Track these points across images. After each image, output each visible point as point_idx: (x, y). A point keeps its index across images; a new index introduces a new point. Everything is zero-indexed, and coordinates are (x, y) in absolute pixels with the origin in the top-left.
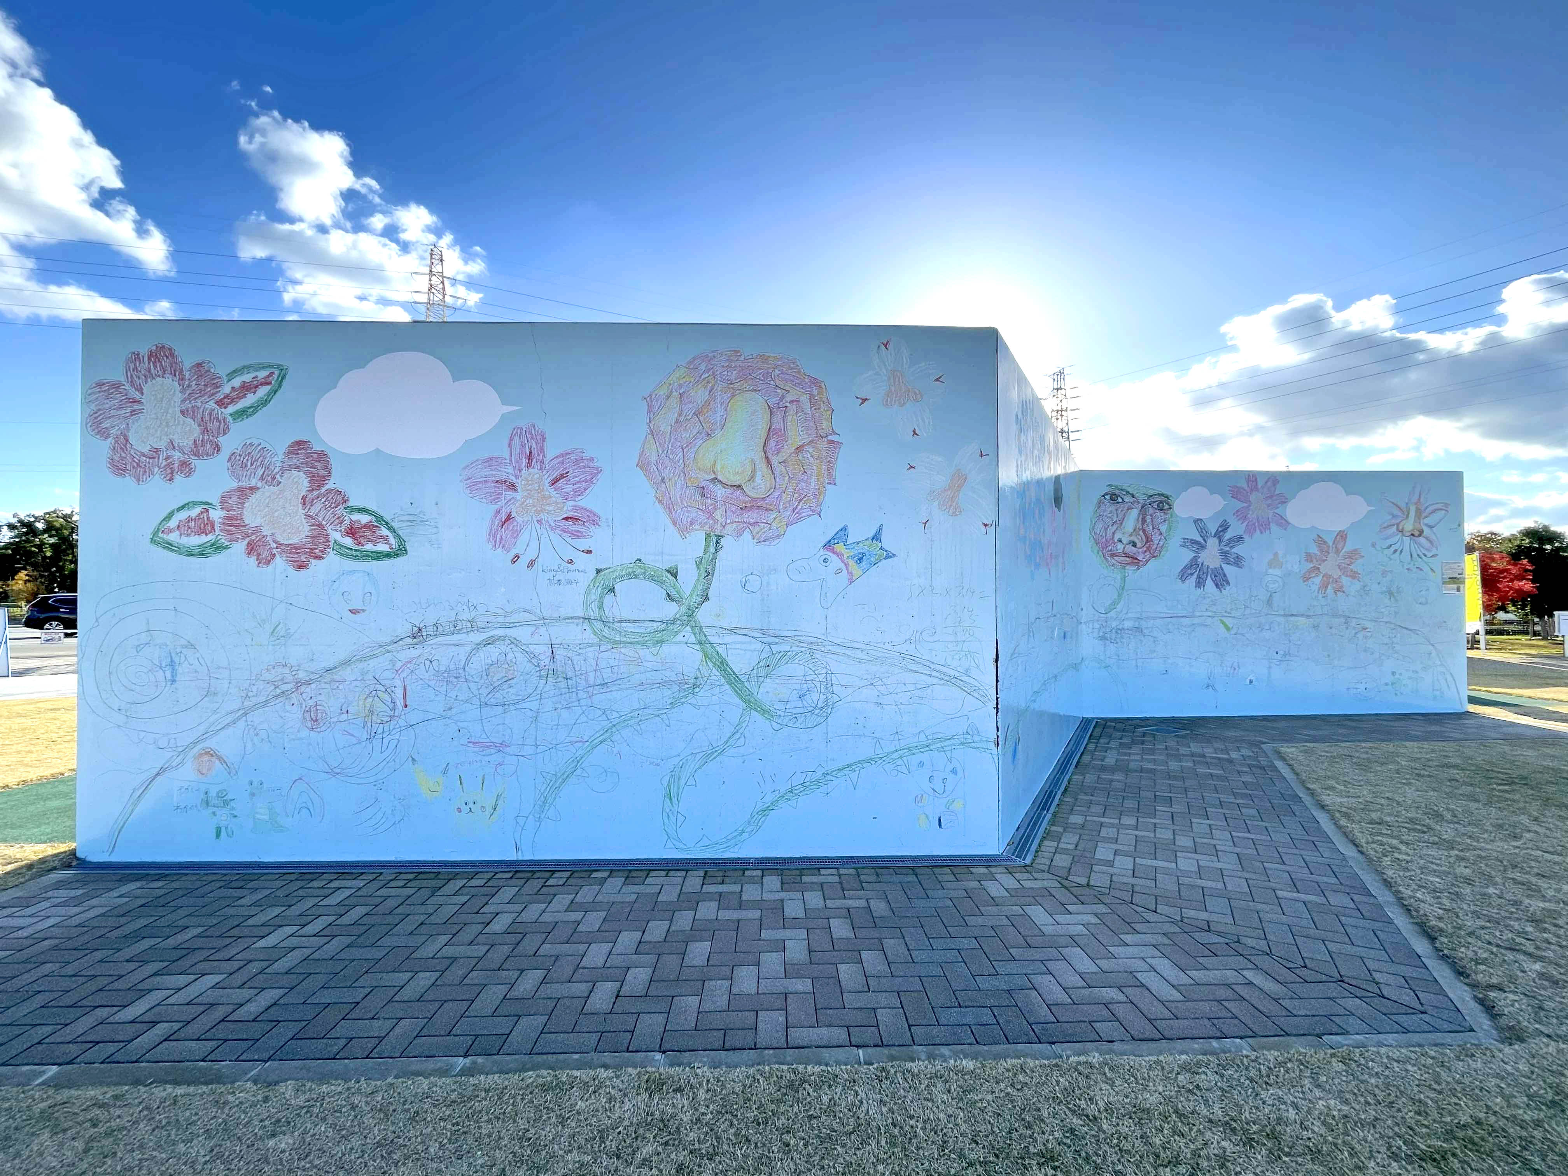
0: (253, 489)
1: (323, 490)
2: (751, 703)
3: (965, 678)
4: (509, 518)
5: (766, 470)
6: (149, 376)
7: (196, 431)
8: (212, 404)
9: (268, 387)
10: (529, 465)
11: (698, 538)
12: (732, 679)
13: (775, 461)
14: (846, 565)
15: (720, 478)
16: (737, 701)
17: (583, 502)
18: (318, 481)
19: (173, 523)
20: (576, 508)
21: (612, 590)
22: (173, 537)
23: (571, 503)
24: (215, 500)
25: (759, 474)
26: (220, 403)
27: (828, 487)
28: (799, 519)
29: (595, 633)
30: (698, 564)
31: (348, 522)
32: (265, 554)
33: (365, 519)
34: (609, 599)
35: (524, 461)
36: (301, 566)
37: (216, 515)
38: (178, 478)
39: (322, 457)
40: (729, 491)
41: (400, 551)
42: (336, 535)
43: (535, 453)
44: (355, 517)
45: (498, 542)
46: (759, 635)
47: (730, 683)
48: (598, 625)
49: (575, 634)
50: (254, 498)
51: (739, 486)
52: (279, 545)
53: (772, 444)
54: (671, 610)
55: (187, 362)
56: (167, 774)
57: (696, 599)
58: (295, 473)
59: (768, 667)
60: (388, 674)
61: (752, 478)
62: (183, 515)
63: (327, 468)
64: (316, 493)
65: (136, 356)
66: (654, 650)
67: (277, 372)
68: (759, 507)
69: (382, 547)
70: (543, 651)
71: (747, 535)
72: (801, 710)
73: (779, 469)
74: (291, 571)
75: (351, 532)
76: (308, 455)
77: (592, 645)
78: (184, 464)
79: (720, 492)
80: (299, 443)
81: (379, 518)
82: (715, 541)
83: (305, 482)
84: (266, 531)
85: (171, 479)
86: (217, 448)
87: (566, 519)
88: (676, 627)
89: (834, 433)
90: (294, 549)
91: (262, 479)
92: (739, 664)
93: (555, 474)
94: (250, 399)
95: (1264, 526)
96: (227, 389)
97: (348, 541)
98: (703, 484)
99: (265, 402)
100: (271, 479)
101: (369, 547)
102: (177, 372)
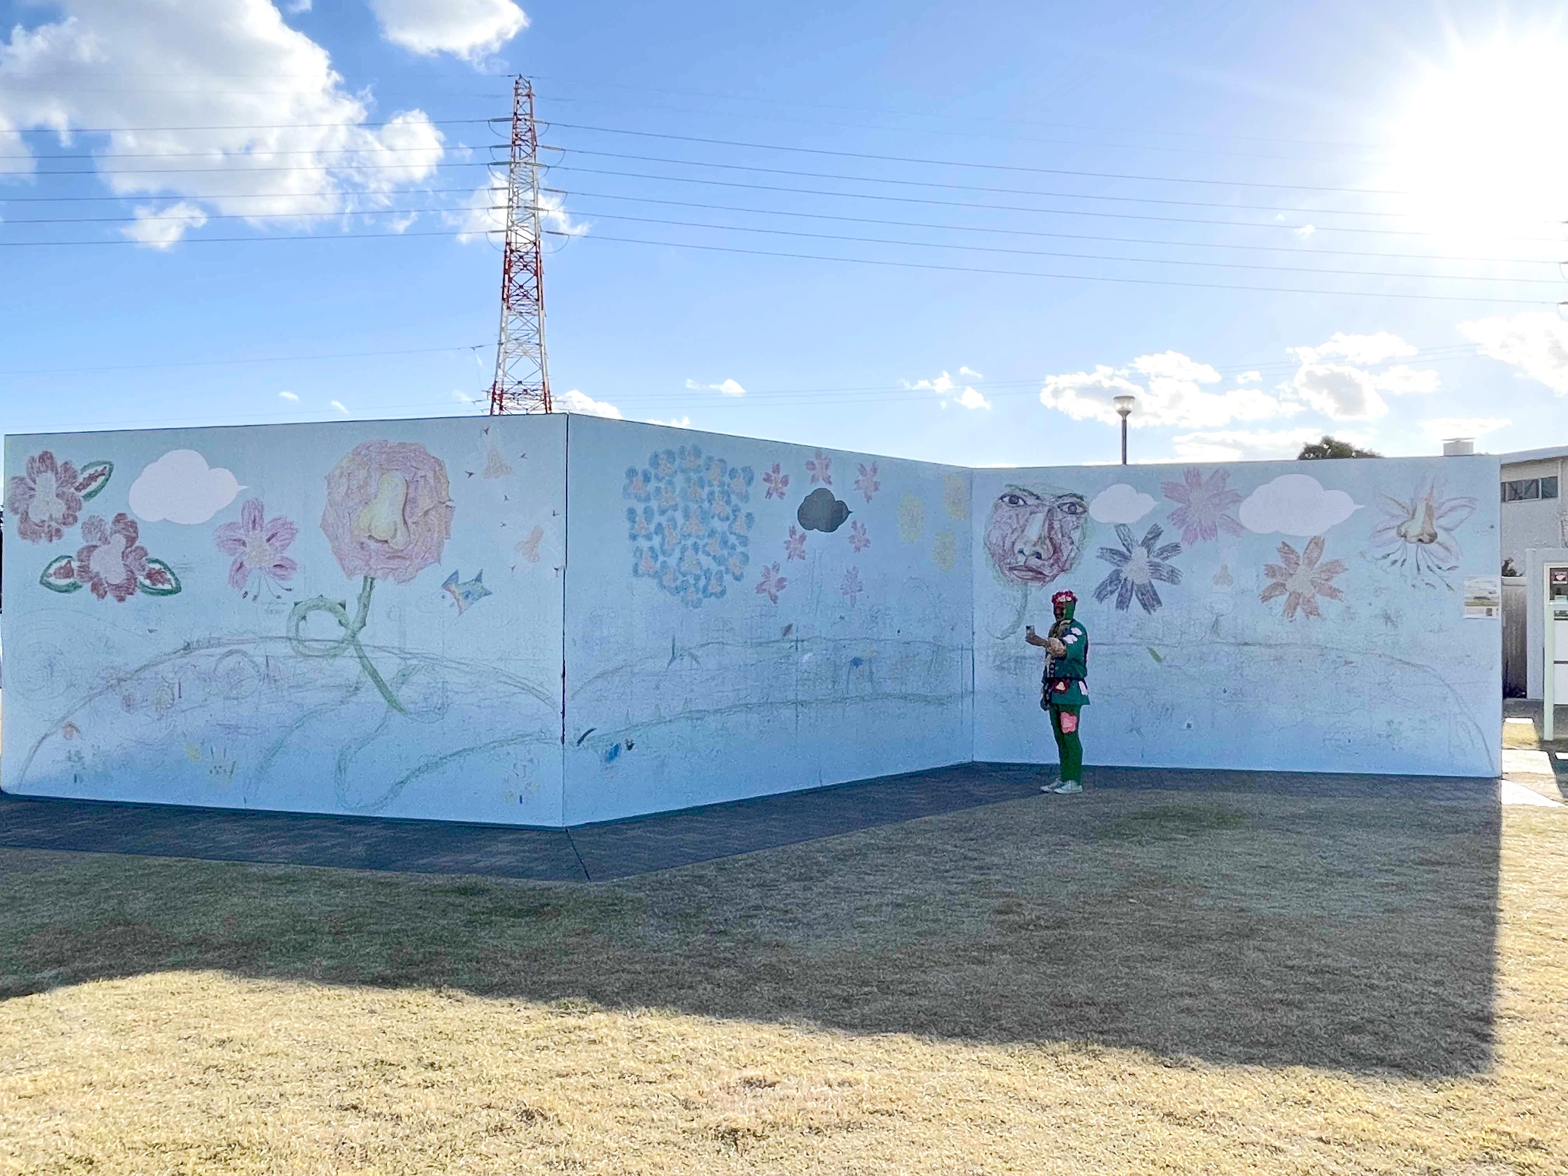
0: (95, 547)
1: (134, 547)
2: (394, 704)
3: (540, 689)
4: (241, 565)
5: (404, 528)
6: (39, 472)
7: (64, 507)
8: (73, 490)
9: (103, 478)
10: (254, 527)
11: (359, 580)
12: (380, 684)
13: (409, 521)
14: (458, 600)
15: (373, 535)
16: (383, 700)
17: (286, 554)
18: (131, 540)
19: (51, 571)
20: (282, 558)
21: (304, 618)
22: (52, 580)
23: (279, 555)
24: (74, 555)
25: (399, 533)
26: (77, 489)
27: (445, 541)
28: (426, 565)
29: (293, 648)
30: (359, 599)
31: (147, 569)
32: (101, 592)
33: (157, 566)
34: (302, 623)
35: (251, 525)
36: (121, 599)
37: (75, 565)
38: (55, 540)
39: (133, 525)
40: (380, 544)
41: (177, 590)
42: (141, 578)
43: (257, 519)
44: (152, 566)
45: (235, 583)
46: (398, 652)
47: (379, 687)
48: (295, 643)
49: (283, 649)
50: (96, 552)
51: (386, 542)
52: (109, 585)
53: (408, 508)
54: (341, 632)
55: (59, 463)
56: (50, 738)
57: (358, 625)
58: (117, 535)
59: (404, 677)
60: (171, 675)
61: (394, 536)
62: (56, 566)
63: (136, 532)
64: (129, 549)
65: (33, 459)
66: (331, 661)
67: (108, 466)
68: (399, 557)
69: (167, 587)
70: (261, 660)
71: (391, 578)
72: (425, 709)
73: (413, 527)
74: (116, 602)
75: (149, 576)
76: (126, 524)
77: (290, 657)
78: (58, 531)
79: (373, 545)
80: (120, 515)
81: (166, 567)
82: (370, 582)
83: (123, 541)
84: (102, 576)
85: (51, 541)
86: (75, 519)
87: (275, 566)
88: (344, 645)
89: (450, 500)
90: (118, 587)
91: (100, 540)
92: (385, 675)
93: (270, 534)
94: (94, 486)
95: (1209, 532)
96: (80, 479)
97: (147, 582)
98: (363, 540)
99: (102, 486)
100: (105, 540)
101: (160, 586)
102: (54, 468)
